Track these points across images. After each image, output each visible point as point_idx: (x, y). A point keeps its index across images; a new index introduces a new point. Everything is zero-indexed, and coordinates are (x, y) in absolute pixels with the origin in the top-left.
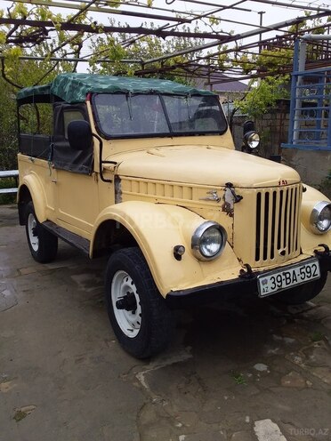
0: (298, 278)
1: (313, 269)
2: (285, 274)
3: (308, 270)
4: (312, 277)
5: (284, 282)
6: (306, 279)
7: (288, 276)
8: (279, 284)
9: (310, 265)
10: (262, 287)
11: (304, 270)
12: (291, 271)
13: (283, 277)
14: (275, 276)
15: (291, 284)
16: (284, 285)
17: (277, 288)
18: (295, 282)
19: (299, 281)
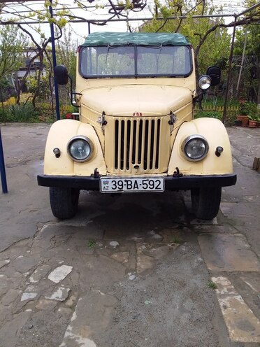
0: (140, 187)
1: (157, 183)
2: (126, 181)
3: (151, 183)
4: (154, 189)
5: (125, 186)
6: (148, 189)
7: (129, 183)
8: (121, 187)
9: (155, 180)
10: (103, 186)
11: (147, 182)
12: (133, 180)
13: (125, 183)
14: (117, 180)
15: (132, 189)
16: (125, 188)
17: (117, 189)
18: (136, 189)
19: (141, 189)
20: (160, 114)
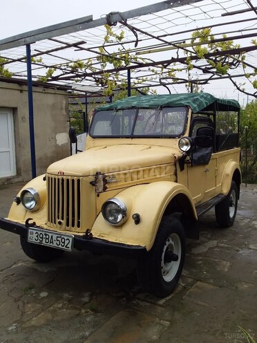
0: (55, 243)
1: (67, 242)
2: (45, 235)
3: (63, 240)
4: (64, 247)
5: (44, 240)
6: (60, 246)
7: (47, 237)
8: (41, 240)
9: (66, 238)
10: (29, 235)
11: (60, 239)
12: (50, 235)
13: (44, 236)
14: (39, 233)
15: (49, 244)
16: (44, 242)
17: (39, 241)
18: (51, 244)
19: (54, 245)
20: (81, 174)
